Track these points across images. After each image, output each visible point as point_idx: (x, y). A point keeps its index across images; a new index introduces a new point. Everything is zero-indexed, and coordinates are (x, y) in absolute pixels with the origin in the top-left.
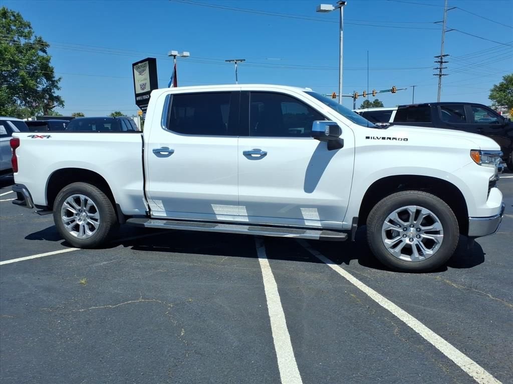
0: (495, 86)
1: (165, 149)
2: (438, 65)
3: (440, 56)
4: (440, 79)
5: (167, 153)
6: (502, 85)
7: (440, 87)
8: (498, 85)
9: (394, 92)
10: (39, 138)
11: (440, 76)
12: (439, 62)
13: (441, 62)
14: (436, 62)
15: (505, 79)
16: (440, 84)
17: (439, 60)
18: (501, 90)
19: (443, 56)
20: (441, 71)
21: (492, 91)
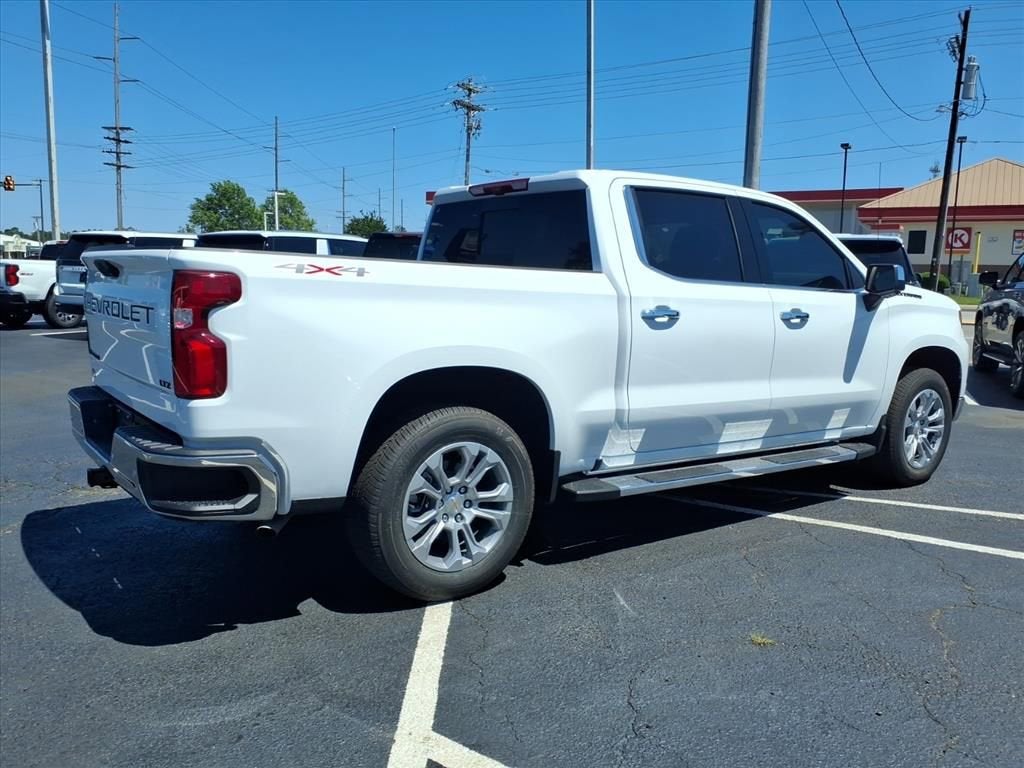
0: (198, 200)
1: (662, 310)
2: (112, 146)
3: (113, 128)
4: (119, 174)
5: (665, 319)
6: (210, 199)
7: (119, 191)
8: (203, 199)
9: (9, 189)
10: (324, 273)
11: (119, 167)
12: (113, 139)
13: (118, 141)
14: (108, 138)
15: (215, 189)
16: (118, 183)
17: (112, 135)
18: (209, 209)
19: (121, 128)
20: (118, 158)
21: (193, 208)
